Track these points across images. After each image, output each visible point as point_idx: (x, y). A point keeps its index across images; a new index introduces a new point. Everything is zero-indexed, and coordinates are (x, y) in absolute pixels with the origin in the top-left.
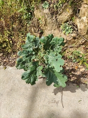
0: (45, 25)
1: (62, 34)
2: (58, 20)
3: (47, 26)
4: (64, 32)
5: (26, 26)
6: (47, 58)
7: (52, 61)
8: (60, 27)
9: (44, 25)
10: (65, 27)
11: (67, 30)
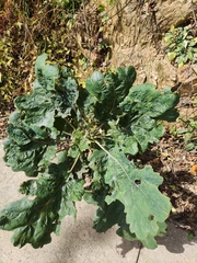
0: (118, 27)
1: (166, 62)
2: (158, 15)
3: (121, 30)
4: (171, 55)
5: (65, 26)
6: (102, 163)
7: (119, 176)
8: (160, 38)
9: (115, 29)
10: (178, 41)
11: (183, 51)
